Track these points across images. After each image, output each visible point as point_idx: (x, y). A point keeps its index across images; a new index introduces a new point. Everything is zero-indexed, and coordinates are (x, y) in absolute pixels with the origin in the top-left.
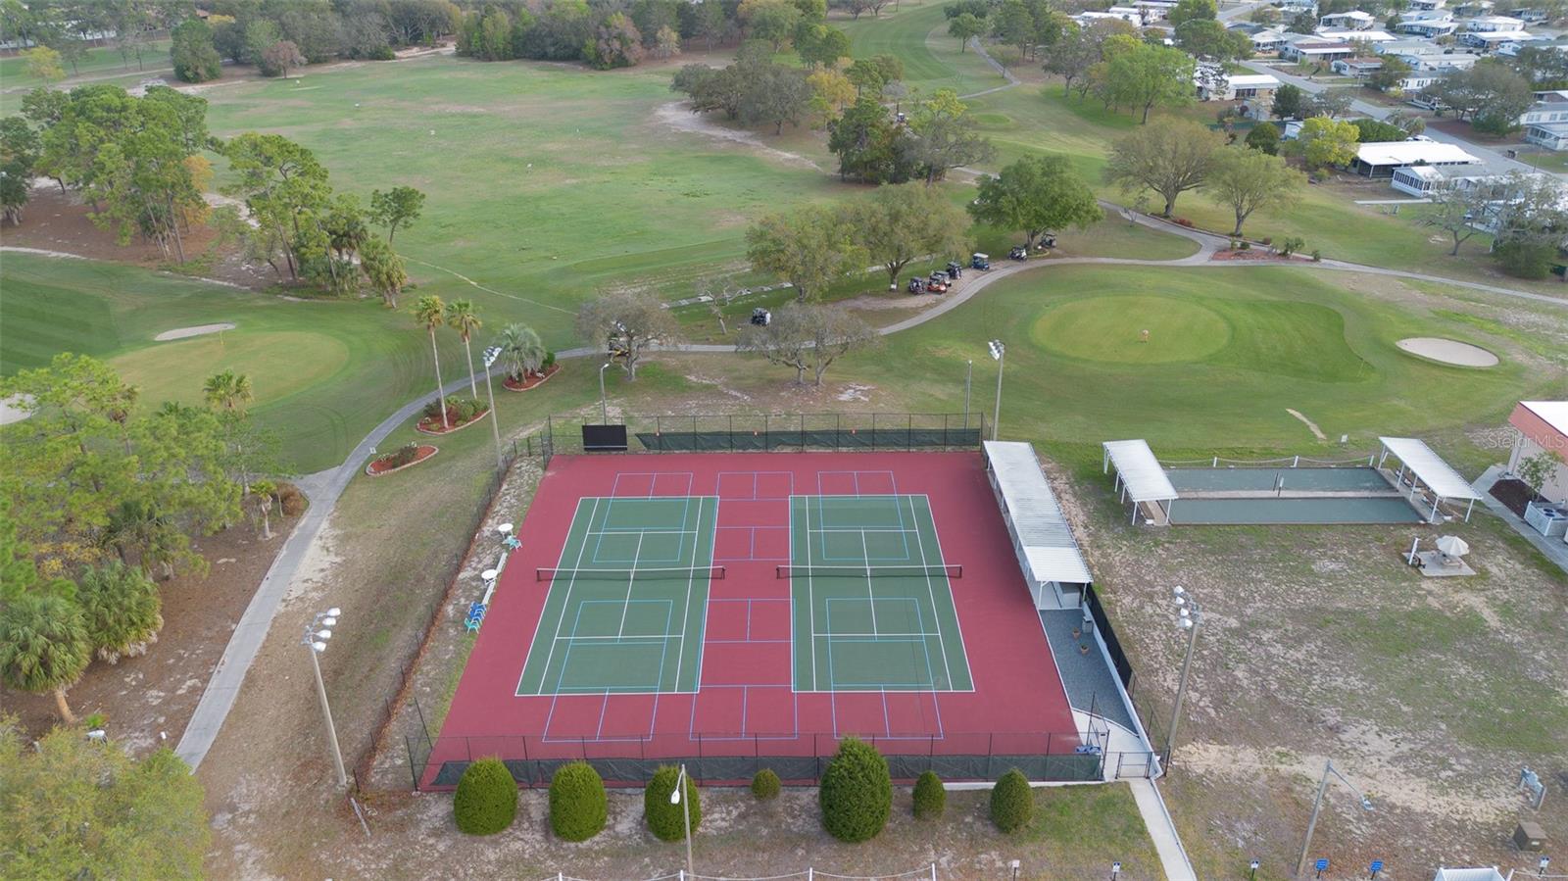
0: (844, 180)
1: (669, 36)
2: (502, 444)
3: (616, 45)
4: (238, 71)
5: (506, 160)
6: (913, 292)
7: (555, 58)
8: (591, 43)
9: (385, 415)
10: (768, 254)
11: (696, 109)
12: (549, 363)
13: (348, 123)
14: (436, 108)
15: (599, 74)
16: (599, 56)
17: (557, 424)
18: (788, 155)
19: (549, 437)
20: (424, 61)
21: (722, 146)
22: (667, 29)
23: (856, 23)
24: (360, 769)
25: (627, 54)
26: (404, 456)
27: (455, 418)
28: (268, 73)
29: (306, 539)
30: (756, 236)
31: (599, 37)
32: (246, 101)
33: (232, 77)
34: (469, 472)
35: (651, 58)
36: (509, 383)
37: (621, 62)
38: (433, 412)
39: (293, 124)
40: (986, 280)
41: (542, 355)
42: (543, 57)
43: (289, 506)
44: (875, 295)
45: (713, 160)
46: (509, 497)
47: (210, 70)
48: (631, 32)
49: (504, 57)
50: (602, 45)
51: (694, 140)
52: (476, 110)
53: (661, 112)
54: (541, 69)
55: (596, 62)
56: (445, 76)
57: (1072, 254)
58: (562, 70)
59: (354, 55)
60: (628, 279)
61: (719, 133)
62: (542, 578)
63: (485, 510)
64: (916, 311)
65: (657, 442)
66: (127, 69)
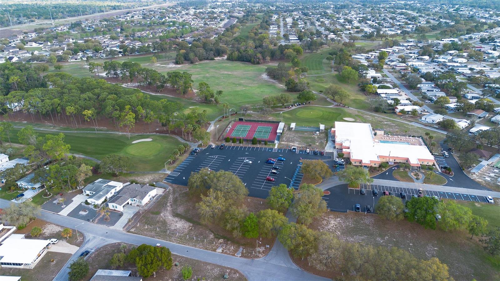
0: (288, 91)
1: (268, 58)
2: (230, 120)
3: (258, 60)
4: (186, 62)
5: (234, 84)
6: (286, 108)
7: (246, 61)
8: (253, 59)
9: (218, 117)
10: (266, 102)
11: (268, 76)
12: (236, 113)
13: (207, 75)
14: (223, 72)
15: (254, 65)
16: (254, 62)
17: (236, 119)
18: (281, 85)
19: (235, 120)
20: (220, 61)
21: (271, 83)
22: (268, 57)
23: (311, 54)
24: (218, 139)
25: (259, 62)
26: (221, 120)
27: (226, 117)
28: (192, 63)
29: (211, 126)
30: (264, 99)
31: (254, 58)
32: (189, 69)
33: (185, 63)
34: (227, 122)
35: (264, 62)
36: (232, 115)
37: (258, 63)
38: (223, 117)
39: (198, 75)
40: (296, 107)
41: (236, 112)
42: (244, 61)
43: (210, 124)
44: (281, 108)
45: (268, 86)
46: (231, 124)
47: (182, 62)
48: (261, 57)
49: (236, 60)
50: (255, 60)
51: (266, 81)
52: (230, 73)
53: (263, 75)
54: (243, 64)
55: (254, 63)
56: (224, 65)
57: (312, 104)
58: (247, 64)
59: (207, 59)
60: (248, 104)
61: (271, 80)
62: (233, 130)
63: (228, 125)
64: (284, 110)
65: (246, 121)
66: (165, 61)
